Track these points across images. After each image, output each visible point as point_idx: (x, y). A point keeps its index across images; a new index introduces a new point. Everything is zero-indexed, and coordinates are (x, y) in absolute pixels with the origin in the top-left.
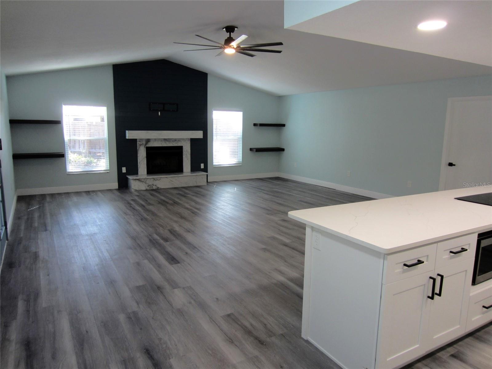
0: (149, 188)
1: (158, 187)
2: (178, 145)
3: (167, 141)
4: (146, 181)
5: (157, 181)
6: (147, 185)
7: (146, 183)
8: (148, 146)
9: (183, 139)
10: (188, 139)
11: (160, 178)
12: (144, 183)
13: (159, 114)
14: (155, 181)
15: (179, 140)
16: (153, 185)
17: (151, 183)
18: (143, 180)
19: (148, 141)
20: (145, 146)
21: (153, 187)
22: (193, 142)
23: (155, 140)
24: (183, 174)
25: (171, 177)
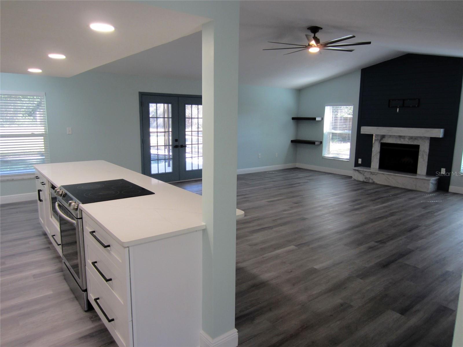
0: (366, 180)
1: (374, 182)
2: (414, 143)
3: (403, 138)
4: (364, 173)
5: (373, 175)
6: (365, 177)
7: (364, 175)
8: (382, 141)
9: (421, 138)
10: (428, 137)
11: (377, 173)
12: (362, 175)
13: (398, 111)
14: (372, 175)
15: (416, 138)
16: (370, 178)
17: (368, 176)
18: (361, 172)
19: (383, 137)
20: (380, 141)
21: (369, 180)
22: (433, 141)
23: (390, 136)
24: (416, 176)
25: (388, 175)
